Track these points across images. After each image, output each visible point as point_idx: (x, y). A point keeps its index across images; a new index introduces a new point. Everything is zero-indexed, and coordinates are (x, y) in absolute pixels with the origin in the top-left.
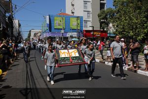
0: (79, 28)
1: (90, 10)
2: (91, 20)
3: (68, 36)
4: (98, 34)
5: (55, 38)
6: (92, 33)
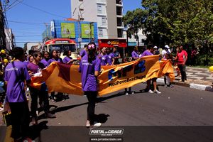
0: (93, 37)
1: (105, 14)
2: (106, 26)
4: (116, 44)
6: (109, 42)
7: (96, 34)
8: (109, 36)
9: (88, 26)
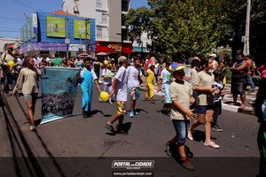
0: (89, 38)
1: (106, 9)
2: (107, 25)
3: (70, 49)
4: (119, 49)
5: (48, 52)
6: (110, 46)
7: (93, 35)
8: (110, 37)
9: (83, 23)
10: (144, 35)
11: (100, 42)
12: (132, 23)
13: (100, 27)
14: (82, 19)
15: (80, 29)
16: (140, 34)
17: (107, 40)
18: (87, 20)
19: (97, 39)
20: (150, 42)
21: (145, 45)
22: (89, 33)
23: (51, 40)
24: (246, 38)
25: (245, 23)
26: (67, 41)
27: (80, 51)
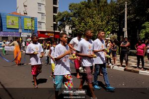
0: (33, 29)
1: (44, 12)
2: (45, 21)
3: (22, 36)
4: (52, 36)
5: (7, 38)
6: (46, 34)
7: (36, 27)
9: (30, 20)
10: (67, 28)
11: (40, 32)
12: (60, 21)
13: (40, 23)
14: (29, 18)
15: (28, 24)
16: (64, 27)
17: (45, 30)
18: (32, 18)
19: (38, 30)
20: (70, 31)
21: (68, 34)
22: (34, 26)
23: (9, 30)
24: (125, 29)
25: (124, 21)
26: (20, 31)
27: (28, 37)
